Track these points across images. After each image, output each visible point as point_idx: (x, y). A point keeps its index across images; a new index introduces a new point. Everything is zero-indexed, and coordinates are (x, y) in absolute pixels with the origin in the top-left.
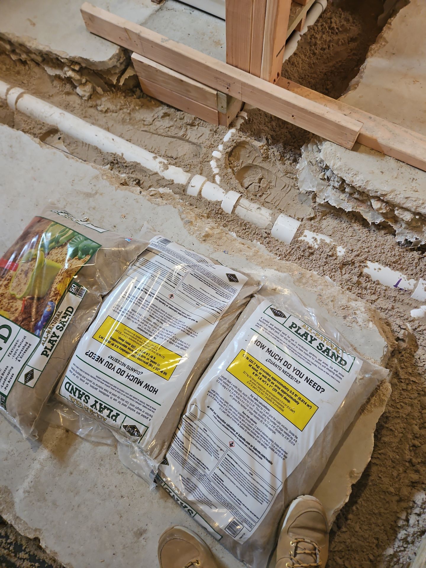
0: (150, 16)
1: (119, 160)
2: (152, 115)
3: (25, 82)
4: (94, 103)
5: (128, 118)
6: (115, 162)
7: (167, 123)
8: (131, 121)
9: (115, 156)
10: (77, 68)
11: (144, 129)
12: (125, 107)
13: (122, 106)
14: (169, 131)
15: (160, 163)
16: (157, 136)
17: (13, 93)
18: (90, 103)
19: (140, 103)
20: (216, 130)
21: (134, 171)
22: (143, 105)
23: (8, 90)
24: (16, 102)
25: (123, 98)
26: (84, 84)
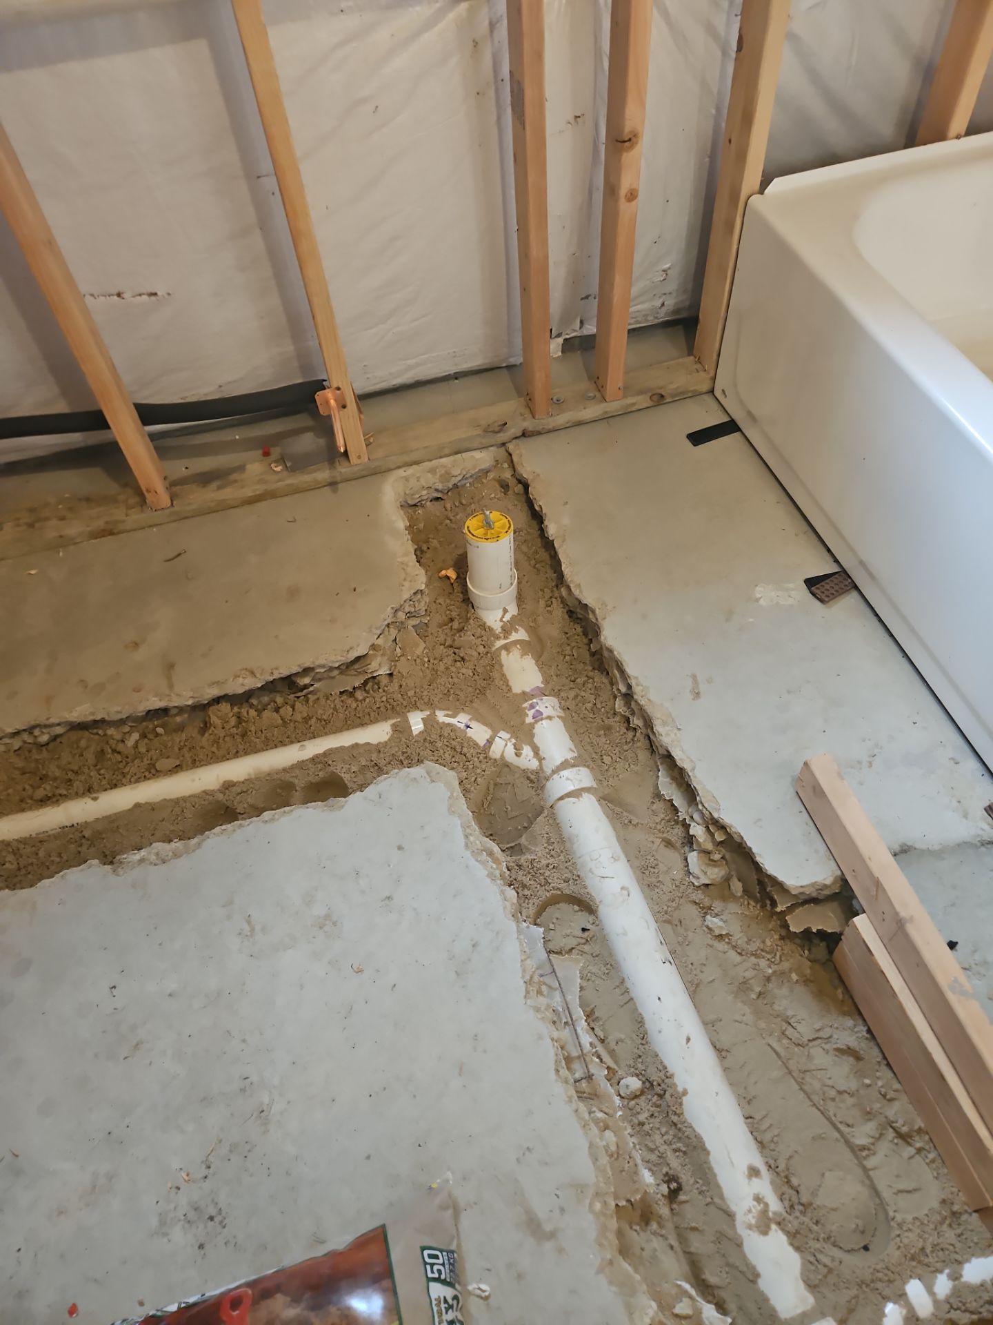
1: (667, 1095)
2: (817, 1026)
3: (607, 759)
4: (707, 902)
5: (758, 989)
6: (658, 1090)
7: (840, 1074)
8: (760, 1001)
9: (667, 1081)
11: (775, 1045)
12: (769, 956)
13: (762, 950)
14: (833, 1100)
15: (758, 1199)
16: (797, 1087)
17: (568, 779)
18: (698, 896)
19: (808, 971)
22: (811, 981)
23: (565, 765)
24: (561, 798)
25: (776, 937)
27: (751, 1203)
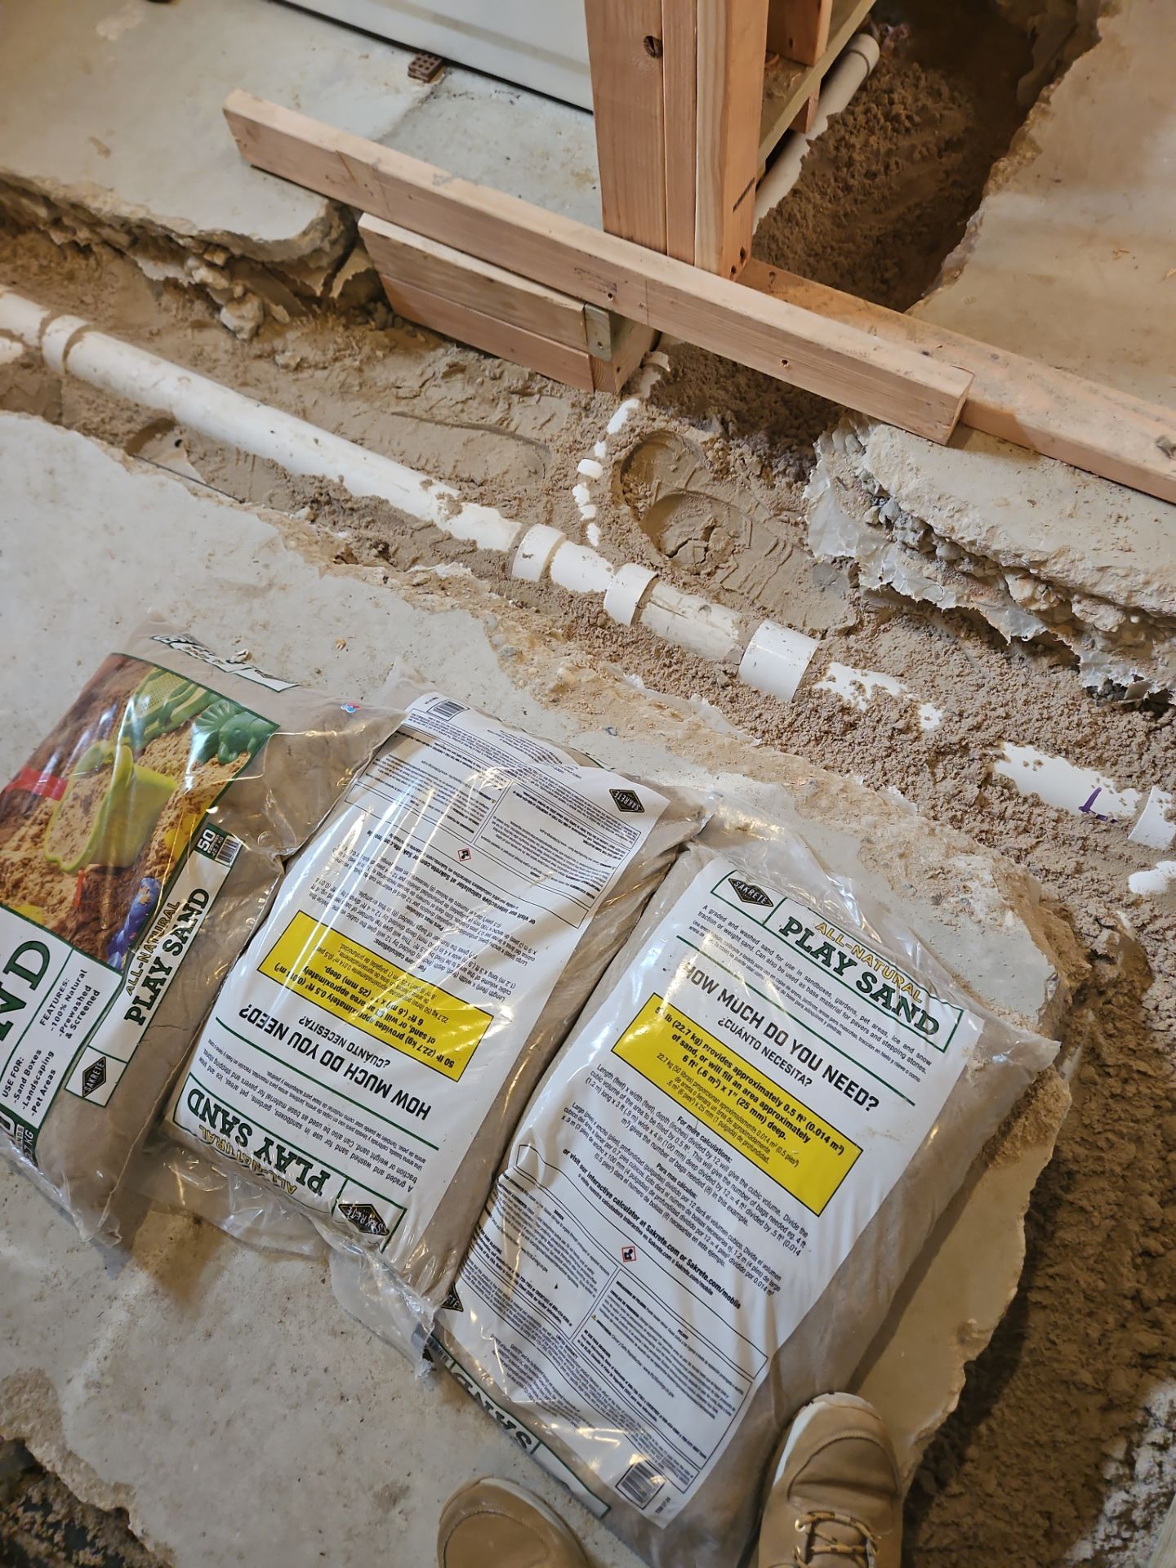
0: (406, 116)
1: (332, 494)
2: (419, 372)
3: (88, 299)
4: (267, 347)
5: (357, 382)
6: (323, 499)
7: (457, 389)
8: (364, 389)
9: (323, 484)
10: (219, 259)
11: (398, 409)
12: (348, 352)
13: (339, 351)
14: (462, 411)
15: (441, 497)
16: (433, 425)
17: (57, 331)
18: (257, 347)
19: (386, 340)
20: (589, 404)
21: (373, 521)
22: (395, 347)
23: (45, 323)
24: (66, 353)
25: (341, 329)
26: (241, 300)
27: (436, 503)
